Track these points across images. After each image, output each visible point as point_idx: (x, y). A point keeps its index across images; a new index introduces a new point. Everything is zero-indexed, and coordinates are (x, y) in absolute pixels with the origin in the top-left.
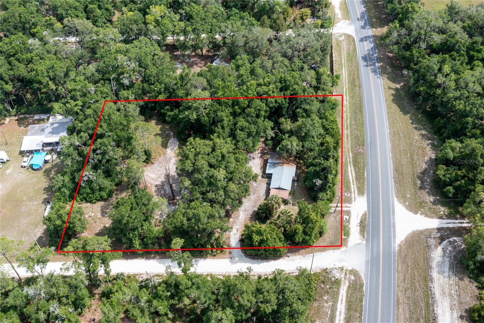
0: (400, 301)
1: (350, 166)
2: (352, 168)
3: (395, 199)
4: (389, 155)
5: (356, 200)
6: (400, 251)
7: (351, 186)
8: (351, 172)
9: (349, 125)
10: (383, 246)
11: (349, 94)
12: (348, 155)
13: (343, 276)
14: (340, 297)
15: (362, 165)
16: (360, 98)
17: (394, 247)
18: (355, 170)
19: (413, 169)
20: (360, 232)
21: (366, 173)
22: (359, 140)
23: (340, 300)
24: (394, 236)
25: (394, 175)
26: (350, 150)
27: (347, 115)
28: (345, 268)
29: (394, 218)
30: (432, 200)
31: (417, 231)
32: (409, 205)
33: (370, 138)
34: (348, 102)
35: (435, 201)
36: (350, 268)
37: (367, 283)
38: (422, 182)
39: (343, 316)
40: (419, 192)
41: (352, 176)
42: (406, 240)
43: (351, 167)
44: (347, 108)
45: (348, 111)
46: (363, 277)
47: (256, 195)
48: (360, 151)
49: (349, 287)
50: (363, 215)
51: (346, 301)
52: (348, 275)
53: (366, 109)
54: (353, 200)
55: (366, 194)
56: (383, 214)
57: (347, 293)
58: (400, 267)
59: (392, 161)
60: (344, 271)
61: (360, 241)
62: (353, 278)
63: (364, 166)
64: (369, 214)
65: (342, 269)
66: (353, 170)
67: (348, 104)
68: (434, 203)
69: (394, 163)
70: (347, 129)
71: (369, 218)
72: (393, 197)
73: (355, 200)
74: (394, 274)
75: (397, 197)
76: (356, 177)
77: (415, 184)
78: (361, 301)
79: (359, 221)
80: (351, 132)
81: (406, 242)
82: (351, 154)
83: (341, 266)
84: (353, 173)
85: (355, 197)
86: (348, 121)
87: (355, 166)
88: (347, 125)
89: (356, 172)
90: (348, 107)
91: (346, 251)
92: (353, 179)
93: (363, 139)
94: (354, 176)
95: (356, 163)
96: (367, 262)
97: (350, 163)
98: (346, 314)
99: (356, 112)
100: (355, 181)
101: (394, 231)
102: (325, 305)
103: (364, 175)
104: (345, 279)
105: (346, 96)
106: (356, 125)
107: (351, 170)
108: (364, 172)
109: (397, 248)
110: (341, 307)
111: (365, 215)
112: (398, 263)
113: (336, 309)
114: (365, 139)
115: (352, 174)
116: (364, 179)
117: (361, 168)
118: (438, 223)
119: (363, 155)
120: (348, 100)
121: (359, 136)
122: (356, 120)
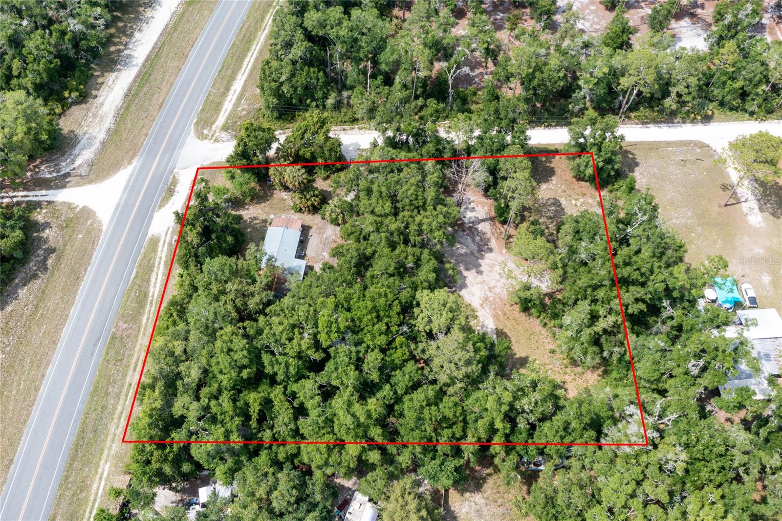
0: (157, 107)
1: (153, 296)
2: (151, 289)
3: (104, 228)
4: (74, 312)
5: (165, 230)
6: (132, 158)
7: (166, 256)
8: (155, 283)
9: (122, 397)
10: (152, 164)
11: (86, 499)
12: (150, 321)
13: (217, 134)
14: (226, 115)
15: (133, 294)
16: (67, 477)
17: (138, 162)
18: (149, 285)
19: (46, 287)
20: (177, 183)
21: (133, 275)
22: (117, 353)
23: (228, 112)
24: (131, 175)
25: (85, 270)
26: (142, 330)
27: (117, 427)
28: (212, 141)
29: (121, 199)
30: (47, 231)
31: (95, 183)
32: (88, 218)
33: (92, 355)
34: (100, 470)
35: (43, 230)
36: (206, 141)
37: (190, 125)
38: (45, 260)
39: (228, 99)
40: (60, 246)
41: (157, 274)
42: (119, 169)
43: (154, 292)
44: (110, 447)
45: (110, 438)
46: (193, 131)
47: (325, 236)
48: (126, 325)
49: (213, 123)
50: (164, 206)
51: (221, 111)
52: (210, 134)
53: (69, 438)
54: (171, 229)
55: (147, 238)
56: (133, 206)
57: (217, 118)
58: (142, 140)
59: (77, 297)
60: (214, 138)
61: (181, 172)
62: (205, 132)
63: (130, 290)
64: (155, 207)
65: (216, 140)
66: (152, 284)
67: (102, 463)
68: (47, 225)
69: (76, 293)
70: (130, 385)
71: (157, 202)
72: (107, 231)
73: (168, 229)
74: (152, 133)
75: (100, 231)
76: (152, 271)
77: (59, 258)
78: (203, 110)
79: (173, 198)
80: (124, 376)
81: (120, 168)
82: (144, 321)
83: (216, 143)
84: (153, 280)
85: (166, 235)
86: (120, 408)
87: (146, 295)
88: (127, 396)
89: (149, 281)
90: (106, 452)
91: (205, 160)
92: (159, 268)
93: (107, 353)
94: (154, 275)
95: (142, 299)
96: (181, 147)
97: (152, 301)
98: (224, 100)
99: (95, 431)
100: (156, 265)
101: (129, 181)
102: (245, 107)
103: (137, 272)
104: (215, 131)
105: (96, 494)
106: (107, 394)
107: (155, 287)
108: (135, 278)
109: (135, 162)
110: (228, 106)
111: (160, 207)
112: (142, 143)
113: (234, 105)
114: (104, 352)
115: (157, 279)
116: (140, 265)
117: (136, 287)
118: (59, 195)
119: (123, 315)
120: (98, 476)
121: (113, 363)
122: (104, 408)
